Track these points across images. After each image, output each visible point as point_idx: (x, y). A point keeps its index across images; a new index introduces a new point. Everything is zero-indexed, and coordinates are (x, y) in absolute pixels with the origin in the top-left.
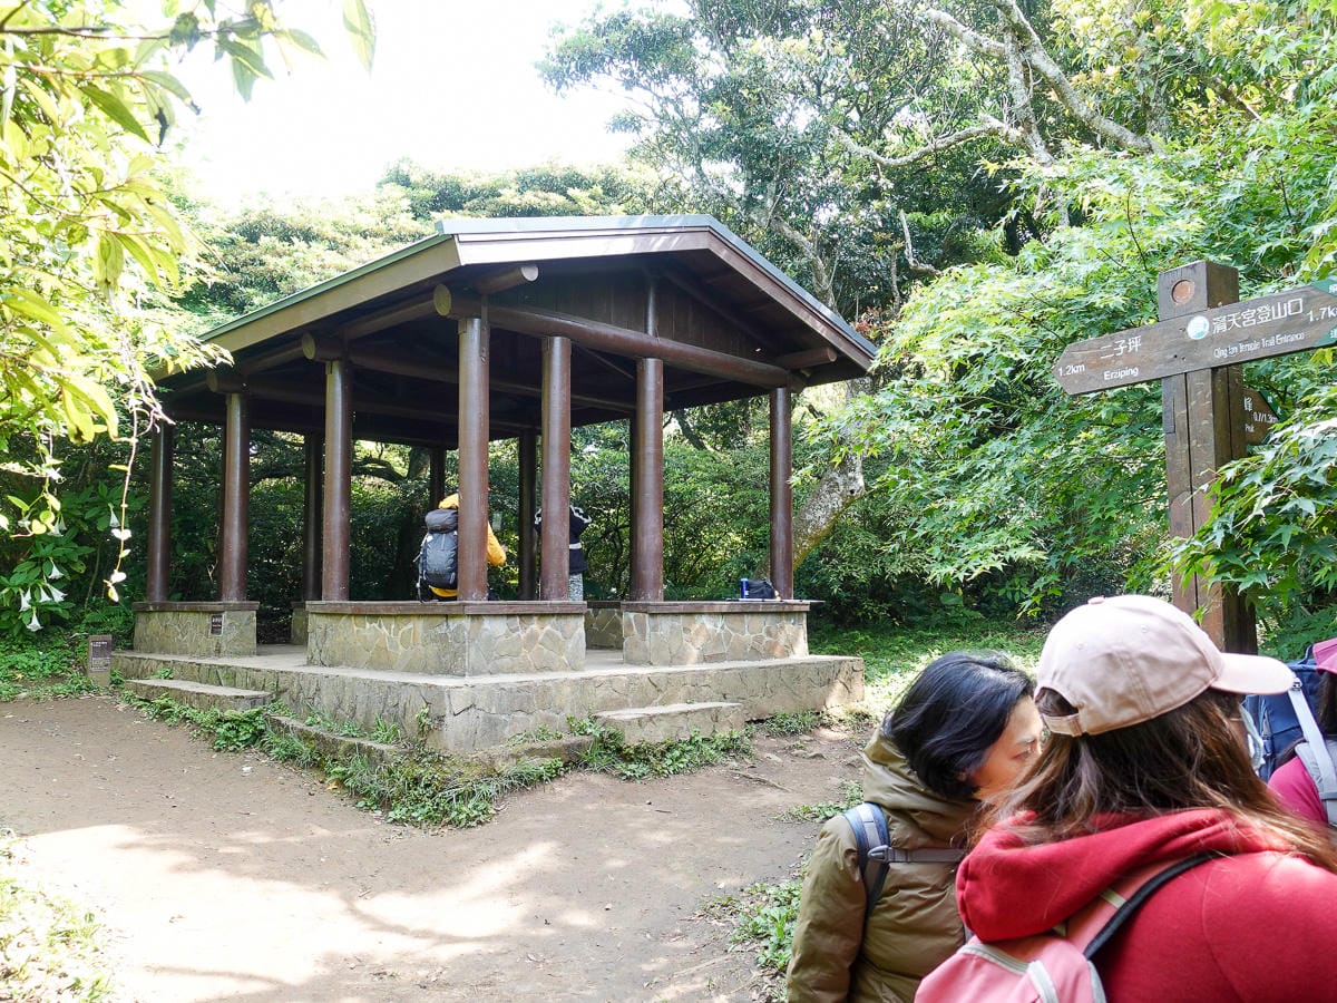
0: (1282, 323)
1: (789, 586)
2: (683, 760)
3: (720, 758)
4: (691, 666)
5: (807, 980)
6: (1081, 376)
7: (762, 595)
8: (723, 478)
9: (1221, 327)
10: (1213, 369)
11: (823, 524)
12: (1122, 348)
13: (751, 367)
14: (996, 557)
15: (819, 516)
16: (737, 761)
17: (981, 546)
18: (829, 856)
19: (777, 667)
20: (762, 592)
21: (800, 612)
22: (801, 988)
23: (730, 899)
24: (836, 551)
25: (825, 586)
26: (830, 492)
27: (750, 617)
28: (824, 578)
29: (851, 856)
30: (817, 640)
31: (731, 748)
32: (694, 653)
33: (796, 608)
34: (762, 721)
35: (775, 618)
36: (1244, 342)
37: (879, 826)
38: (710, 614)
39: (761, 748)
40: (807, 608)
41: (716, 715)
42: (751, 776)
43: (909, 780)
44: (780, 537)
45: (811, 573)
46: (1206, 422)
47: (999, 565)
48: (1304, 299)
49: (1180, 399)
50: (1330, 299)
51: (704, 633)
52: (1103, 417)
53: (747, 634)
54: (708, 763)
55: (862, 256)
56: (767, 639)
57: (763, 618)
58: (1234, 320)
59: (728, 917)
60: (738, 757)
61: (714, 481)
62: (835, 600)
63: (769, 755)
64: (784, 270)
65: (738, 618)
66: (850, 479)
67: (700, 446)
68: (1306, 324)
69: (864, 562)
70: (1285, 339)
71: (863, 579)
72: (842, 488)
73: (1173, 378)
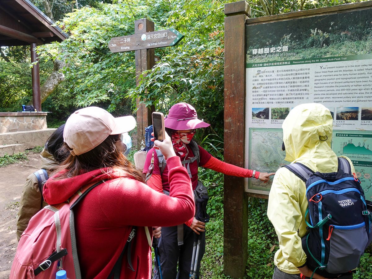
0: (162, 38)
1: (40, 108)
2: (2, 163)
3: (16, 161)
4: (4, 133)
5: (23, 222)
6: (115, 48)
7: (30, 110)
8: (18, 72)
9: (149, 38)
10: (147, 49)
11: (52, 89)
12: (125, 40)
13: (23, 35)
14: (96, 99)
15: (50, 86)
16: (22, 162)
17: (91, 96)
18: (29, 186)
19: (36, 132)
20: (30, 109)
21: (44, 116)
22: (21, 225)
23: (17, 203)
24: (57, 97)
25: (54, 108)
26: (53, 79)
27: (26, 117)
28: (54, 105)
29: (36, 185)
30: (52, 124)
31: (20, 158)
32: (5, 129)
33: (42, 114)
34: (31, 149)
35: (35, 117)
36: (154, 43)
37: (45, 175)
38: (11, 116)
39: (31, 157)
40: (47, 115)
41: (14, 148)
42: (27, 166)
43: (54, 161)
44: (36, 92)
45: (49, 104)
46: (145, 63)
47: (97, 101)
48: (167, 33)
49: (139, 57)
50: (173, 34)
51: (9, 122)
52: (124, 61)
53: (25, 123)
54: (11, 163)
55: (62, 3)
56: (33, 124)
57: (31, 118)
58: (152, 36)
59: (16, 208)
60: (23, 161)
61: (14, 73)
62: (57, 112)
63: (34, 159)
64: (35, 3)
65: (22, 118)
66: (60, 75)
67: (8, 61)
68: (167, 40)
69: (66, 101)
70: (163, 43)
71: (66, 106)
72: (57, 78)
73: (138, 51)
